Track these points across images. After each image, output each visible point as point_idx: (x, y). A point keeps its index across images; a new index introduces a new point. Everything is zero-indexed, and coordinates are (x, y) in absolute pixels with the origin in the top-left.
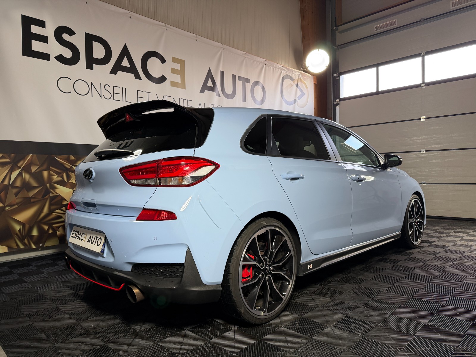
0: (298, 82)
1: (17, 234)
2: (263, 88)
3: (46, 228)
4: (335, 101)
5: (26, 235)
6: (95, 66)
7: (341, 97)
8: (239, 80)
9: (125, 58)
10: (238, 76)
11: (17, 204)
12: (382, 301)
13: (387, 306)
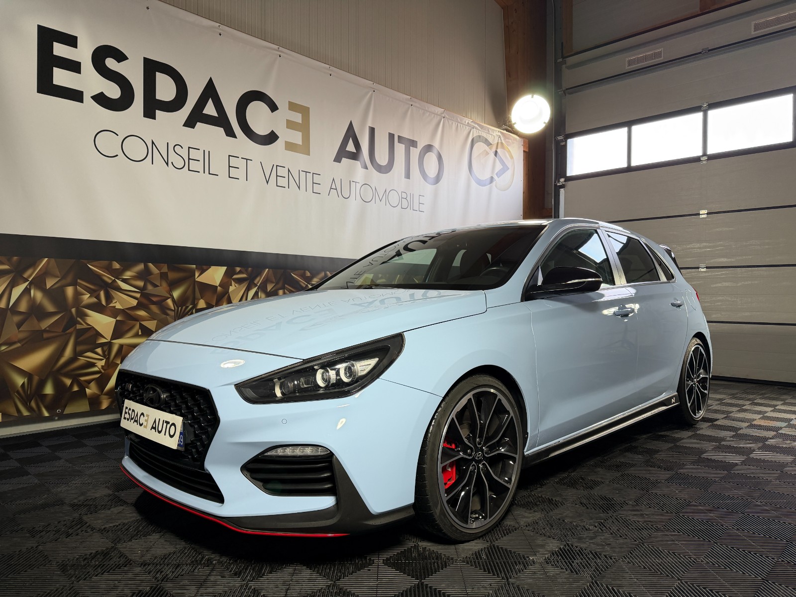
0: (497, 148)
1: (18, 392)
2: (440, 158)
3: (68, 382)
4: (559, 181)
5: (33, 393)
6: (158, 113)
7: (569, 174)
8: (399, 142)
9: (210, 101)
10: (399, 136)
11: (19, 341)
12: (627, 520)
13: (636, 529)
